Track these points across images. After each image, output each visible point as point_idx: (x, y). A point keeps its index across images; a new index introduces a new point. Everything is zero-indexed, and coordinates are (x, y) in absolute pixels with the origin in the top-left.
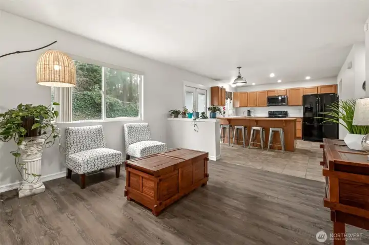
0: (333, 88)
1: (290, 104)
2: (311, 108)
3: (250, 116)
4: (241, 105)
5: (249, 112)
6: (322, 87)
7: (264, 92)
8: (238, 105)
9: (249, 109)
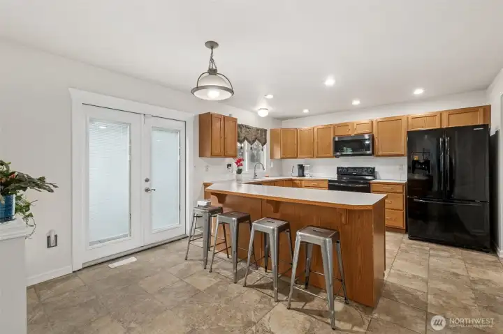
0: (480, 114)
1: (380, 153)
2: (427, 162)
3: (303, 176)
4: (283, 154)
5: (301, 167)
6: (452, 113)
7: (327, 128)
8: (278, 155)
9: (301, 161)
